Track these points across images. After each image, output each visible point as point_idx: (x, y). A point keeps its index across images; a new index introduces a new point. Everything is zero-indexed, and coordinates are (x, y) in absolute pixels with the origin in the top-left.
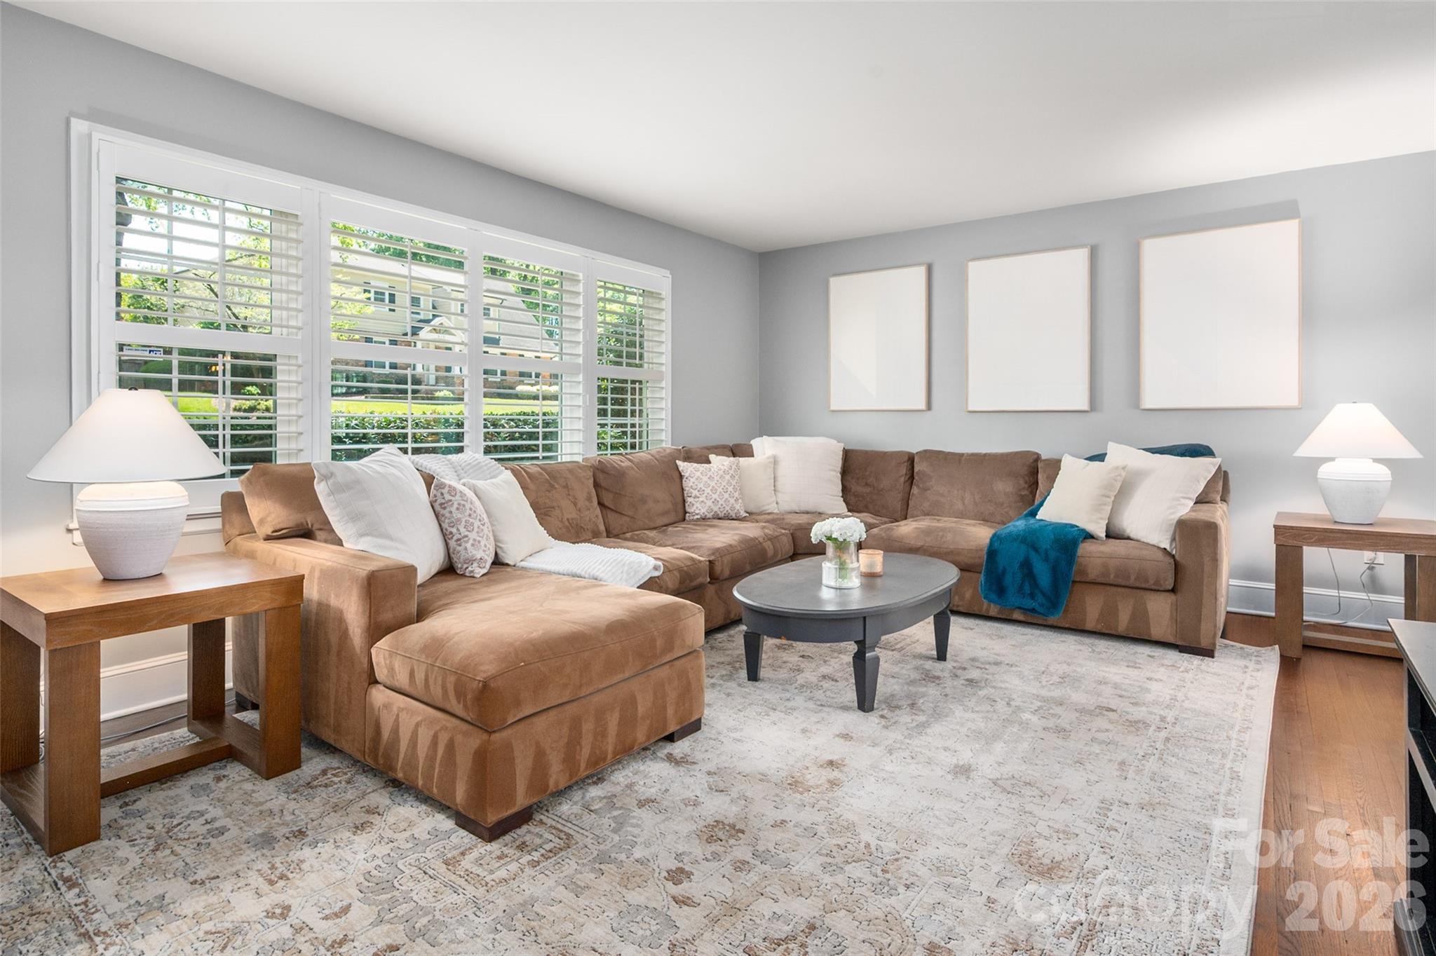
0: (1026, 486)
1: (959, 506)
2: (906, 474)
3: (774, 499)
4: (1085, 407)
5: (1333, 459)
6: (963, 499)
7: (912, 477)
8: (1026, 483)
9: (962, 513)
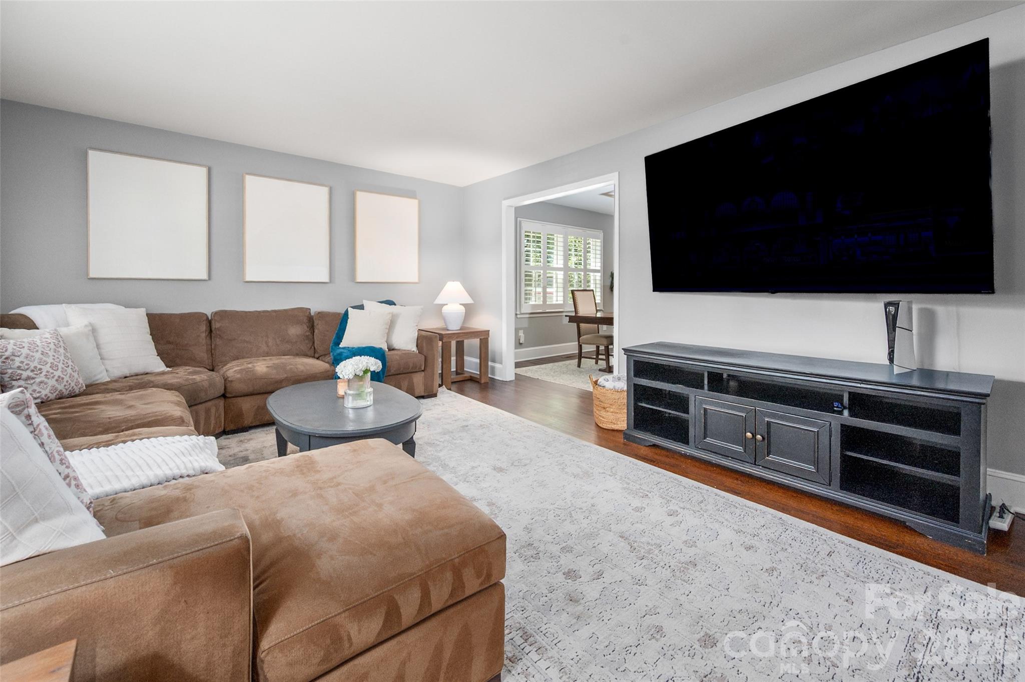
0: (308, 329)
1: (264, 348)
2: (206, 331)
3: (103, 367)
4: (326, 279)
5: (447, 304)
6: (267, 343)
7: (211, 331)
8: (308, 327)
9: (267, 353)
